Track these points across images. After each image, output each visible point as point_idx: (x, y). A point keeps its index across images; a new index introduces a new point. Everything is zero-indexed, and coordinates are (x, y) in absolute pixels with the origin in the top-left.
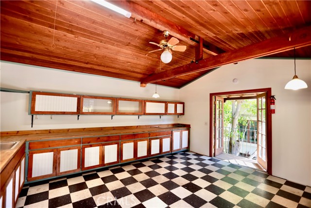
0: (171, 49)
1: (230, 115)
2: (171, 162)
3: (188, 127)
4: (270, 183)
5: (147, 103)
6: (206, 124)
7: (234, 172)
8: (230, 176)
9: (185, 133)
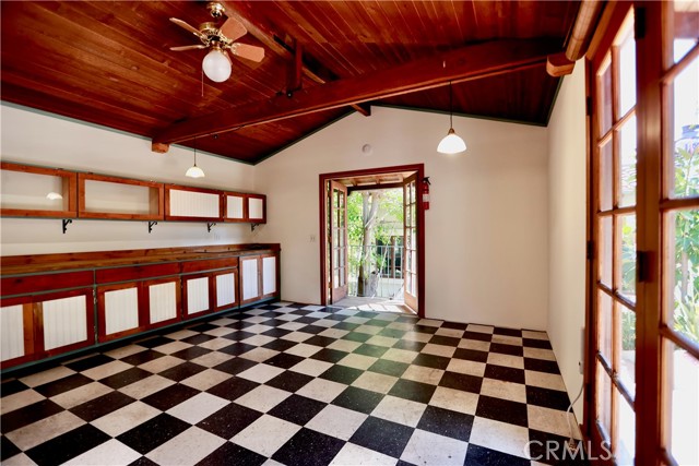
0: (228, 51)
1: (359, 223)
2: (239, 326)
3: (275, 250)
4: (421, 329)
5: (172, 191)
6: (313, 238)
7: (366, 324)
8: (358, 330)
9: (269, 262)
